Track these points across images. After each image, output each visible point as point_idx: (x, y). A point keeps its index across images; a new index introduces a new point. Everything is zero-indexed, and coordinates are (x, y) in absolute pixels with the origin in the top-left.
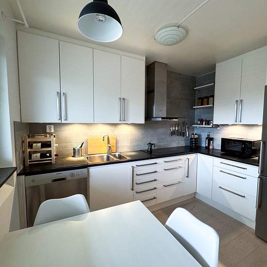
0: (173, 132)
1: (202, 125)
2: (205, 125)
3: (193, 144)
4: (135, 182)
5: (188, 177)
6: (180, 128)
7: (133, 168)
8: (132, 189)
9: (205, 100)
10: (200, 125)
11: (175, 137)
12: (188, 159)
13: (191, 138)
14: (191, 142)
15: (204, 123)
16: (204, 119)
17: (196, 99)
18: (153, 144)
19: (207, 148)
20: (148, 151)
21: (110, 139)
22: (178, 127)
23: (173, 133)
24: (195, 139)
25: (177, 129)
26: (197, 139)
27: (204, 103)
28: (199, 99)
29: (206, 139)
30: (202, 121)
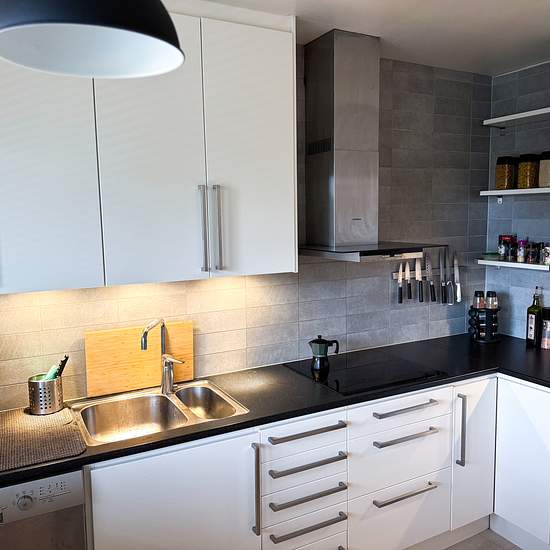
0: (406, 290)
1: (515, 260)
2: (525, 262)
3: (481, 330)
4: (265, 502)
5: (462, 463)
6: (429, 272)
7: (257, 449)
8: (257, 530)
9: (525, 168)
10: (505, 259)
11: (413, 307)
12: (464, 398)
13: (473, 309)
14: (475, 323)
15: (521, 254)
16: (521, 237)
17: (493, 162)
18: (330, 343)
19: (534, 345)
20: (313, 370)
21: (170, 332)
22: (423, 268)
23: (405, 293)
24: (490, 312)
25: (418, 277)
26: (494, 311)
27: (520, 177)
28: (501, 161)
29: (529, 312)
30: (511, 244)
